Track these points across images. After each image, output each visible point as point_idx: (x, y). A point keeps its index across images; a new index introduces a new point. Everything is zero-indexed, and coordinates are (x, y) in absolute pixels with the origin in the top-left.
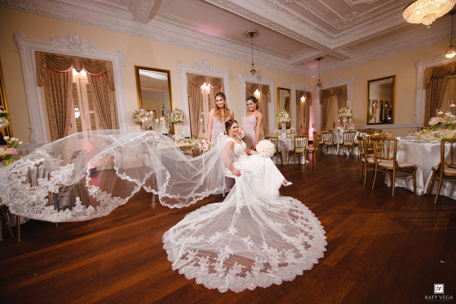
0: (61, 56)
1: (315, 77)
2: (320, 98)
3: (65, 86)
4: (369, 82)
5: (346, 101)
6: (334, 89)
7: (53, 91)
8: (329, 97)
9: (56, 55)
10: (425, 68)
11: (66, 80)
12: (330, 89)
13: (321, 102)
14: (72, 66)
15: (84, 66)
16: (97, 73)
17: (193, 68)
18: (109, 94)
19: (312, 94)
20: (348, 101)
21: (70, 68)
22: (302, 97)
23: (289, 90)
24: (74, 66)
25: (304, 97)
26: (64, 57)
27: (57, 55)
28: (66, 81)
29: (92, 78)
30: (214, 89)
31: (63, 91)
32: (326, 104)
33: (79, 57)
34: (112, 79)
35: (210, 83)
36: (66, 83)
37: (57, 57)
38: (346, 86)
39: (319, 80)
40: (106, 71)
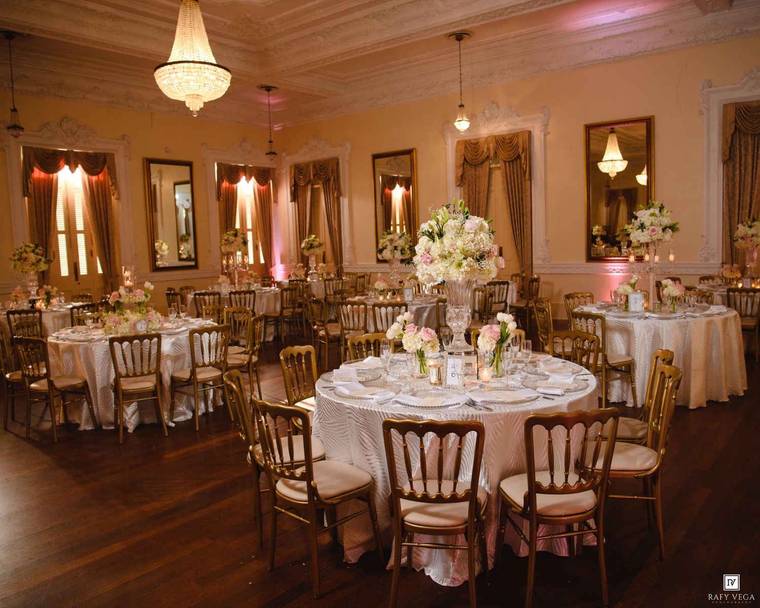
1: (281, 128)
2: (291, 188)
4: (375, 157)
5: (338, 198)
6: (315, 164)
8: (308, 184)
10: (456, 140)
12: (307, 164)
13: (295, 197)
19: (276, 172)
20: (341, 198)
22: (234, 180)
23: (189, 164)
25: (248, 179)
32: (304, 201)
38: (336, 161)
39: (271, 142)
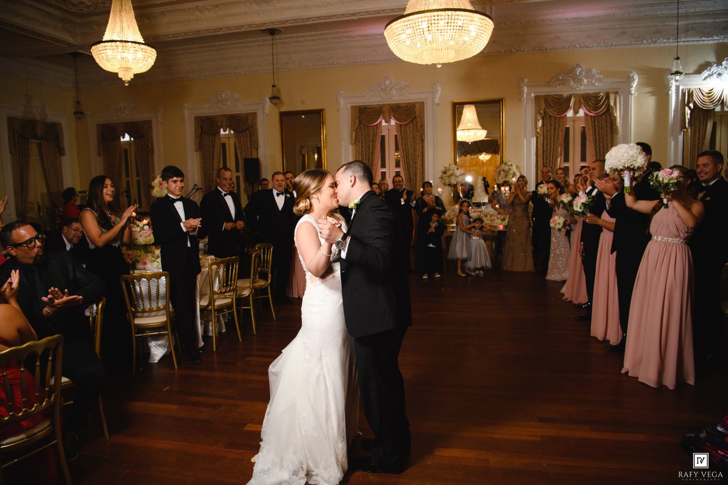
0: (372, 107)
3: (373, 141)
7: (362, 147)
9: (367, 107)
11: (375, 133)
14: (381, 117)
15: (392, 114)
16: (406, 121)
17: (549, 86)
18: (417, 146)
21: (380, 120)
24: (383, 116)
26: (374, 108)
27: (369, 107)
28: (375, 135)
29: (401, 127)
30: (594, 116)
31: (371, 148)
33: (389, 105)
34: (423, 126)
35: (583, 107)
36: (375, 137)
37: (369, 109)
40: (416, 117)
